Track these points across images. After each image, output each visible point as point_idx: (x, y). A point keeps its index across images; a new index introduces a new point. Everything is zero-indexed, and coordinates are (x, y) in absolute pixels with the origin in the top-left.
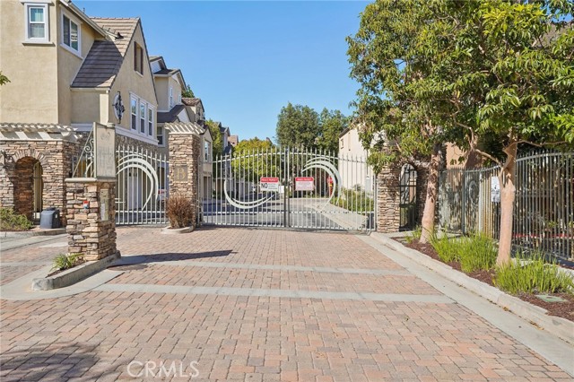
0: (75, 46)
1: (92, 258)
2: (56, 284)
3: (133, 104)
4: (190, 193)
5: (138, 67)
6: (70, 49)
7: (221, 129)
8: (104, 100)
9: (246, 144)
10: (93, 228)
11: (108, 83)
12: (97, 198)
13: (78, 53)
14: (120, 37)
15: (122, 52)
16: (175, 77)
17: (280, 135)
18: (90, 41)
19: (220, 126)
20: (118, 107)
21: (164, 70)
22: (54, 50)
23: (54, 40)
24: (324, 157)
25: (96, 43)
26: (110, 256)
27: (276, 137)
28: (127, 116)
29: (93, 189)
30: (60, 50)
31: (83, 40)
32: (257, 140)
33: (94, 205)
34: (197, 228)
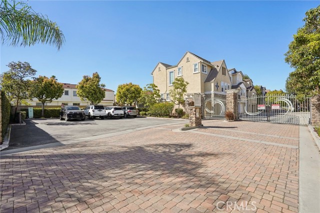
0: (206, 72)
1: (194, 125)
2: (183, 129)
3: (222, 85)
4: (233, 110)
5: (224, 73)
6: (204, 73)
7: (262, 87)
8: (213, 84)
9: (271, 93)
10: (194, 118)
11: (214, 80)
12: (195, 111)
13: (206, 73)
14: (218, 66)
15: (218, 70)
16: (239, 74)
17: (287, 88)
18: (210, 69)
19: (261, 87)
20: (217, 86)
21: (236, 72)
22: (200, 74)
23: (200, 71)
24: (284, 97)
25: (212, 69)
26: (199, 125)
27: (286, 89)
28: (220, 89)
29: (194, 109)
30: (201, 73)
31: (208, 70)
32: (276, 90)
33: (194, 113)
34: (236, 120)
